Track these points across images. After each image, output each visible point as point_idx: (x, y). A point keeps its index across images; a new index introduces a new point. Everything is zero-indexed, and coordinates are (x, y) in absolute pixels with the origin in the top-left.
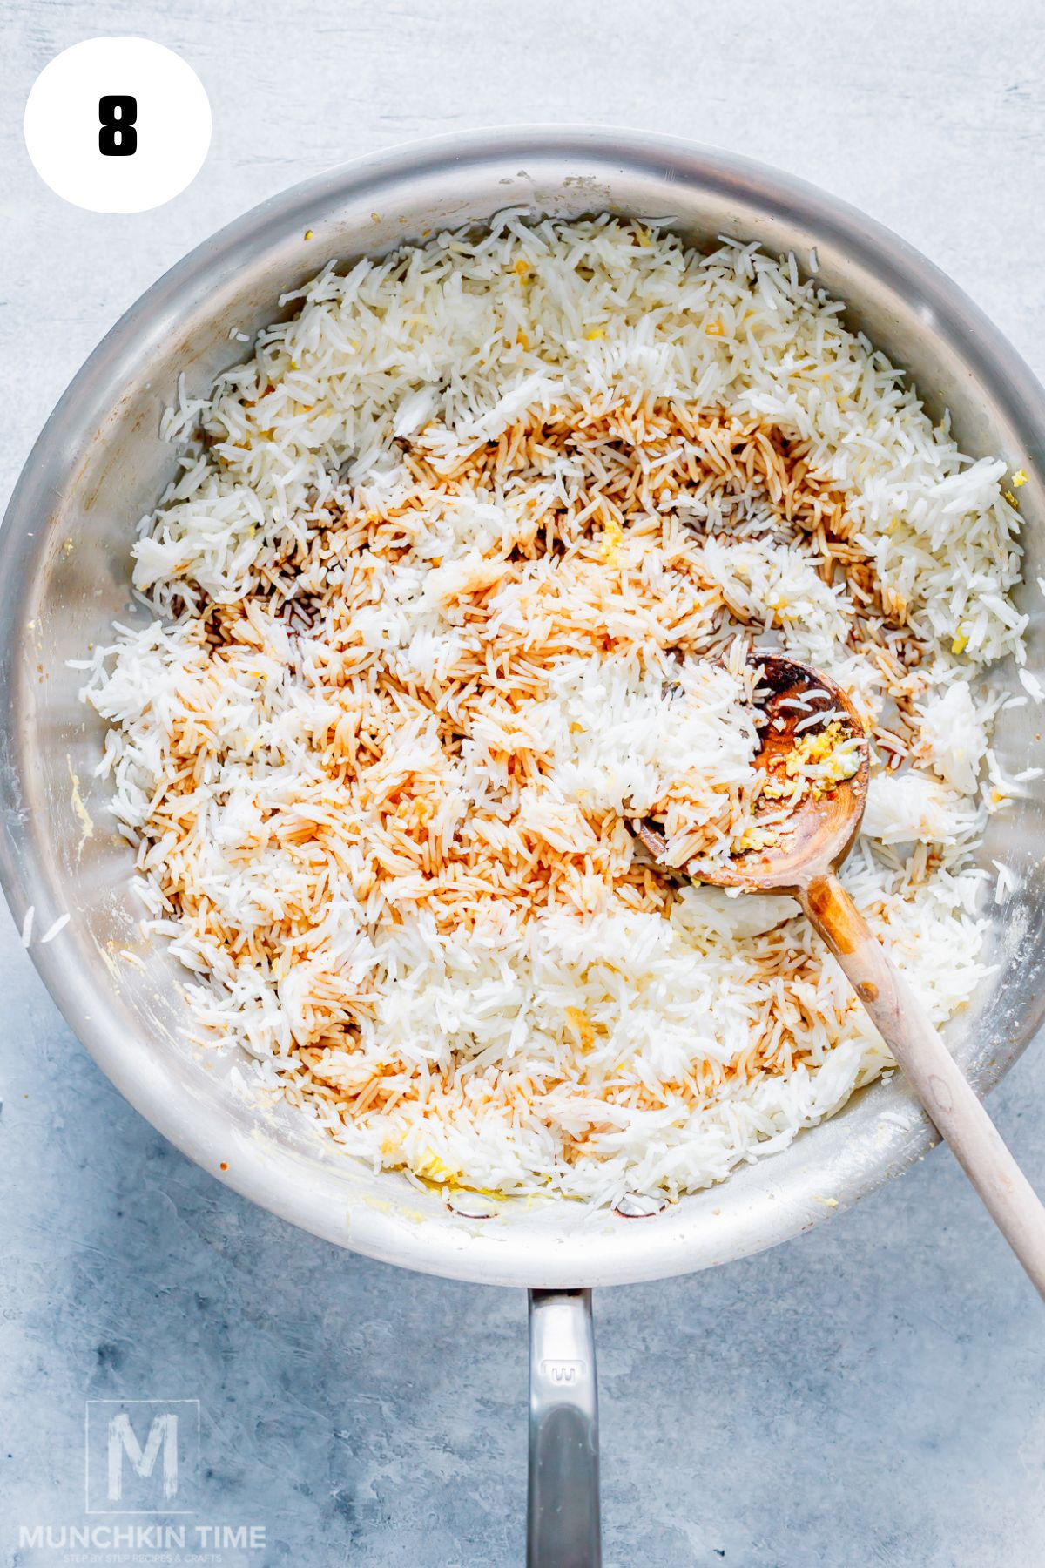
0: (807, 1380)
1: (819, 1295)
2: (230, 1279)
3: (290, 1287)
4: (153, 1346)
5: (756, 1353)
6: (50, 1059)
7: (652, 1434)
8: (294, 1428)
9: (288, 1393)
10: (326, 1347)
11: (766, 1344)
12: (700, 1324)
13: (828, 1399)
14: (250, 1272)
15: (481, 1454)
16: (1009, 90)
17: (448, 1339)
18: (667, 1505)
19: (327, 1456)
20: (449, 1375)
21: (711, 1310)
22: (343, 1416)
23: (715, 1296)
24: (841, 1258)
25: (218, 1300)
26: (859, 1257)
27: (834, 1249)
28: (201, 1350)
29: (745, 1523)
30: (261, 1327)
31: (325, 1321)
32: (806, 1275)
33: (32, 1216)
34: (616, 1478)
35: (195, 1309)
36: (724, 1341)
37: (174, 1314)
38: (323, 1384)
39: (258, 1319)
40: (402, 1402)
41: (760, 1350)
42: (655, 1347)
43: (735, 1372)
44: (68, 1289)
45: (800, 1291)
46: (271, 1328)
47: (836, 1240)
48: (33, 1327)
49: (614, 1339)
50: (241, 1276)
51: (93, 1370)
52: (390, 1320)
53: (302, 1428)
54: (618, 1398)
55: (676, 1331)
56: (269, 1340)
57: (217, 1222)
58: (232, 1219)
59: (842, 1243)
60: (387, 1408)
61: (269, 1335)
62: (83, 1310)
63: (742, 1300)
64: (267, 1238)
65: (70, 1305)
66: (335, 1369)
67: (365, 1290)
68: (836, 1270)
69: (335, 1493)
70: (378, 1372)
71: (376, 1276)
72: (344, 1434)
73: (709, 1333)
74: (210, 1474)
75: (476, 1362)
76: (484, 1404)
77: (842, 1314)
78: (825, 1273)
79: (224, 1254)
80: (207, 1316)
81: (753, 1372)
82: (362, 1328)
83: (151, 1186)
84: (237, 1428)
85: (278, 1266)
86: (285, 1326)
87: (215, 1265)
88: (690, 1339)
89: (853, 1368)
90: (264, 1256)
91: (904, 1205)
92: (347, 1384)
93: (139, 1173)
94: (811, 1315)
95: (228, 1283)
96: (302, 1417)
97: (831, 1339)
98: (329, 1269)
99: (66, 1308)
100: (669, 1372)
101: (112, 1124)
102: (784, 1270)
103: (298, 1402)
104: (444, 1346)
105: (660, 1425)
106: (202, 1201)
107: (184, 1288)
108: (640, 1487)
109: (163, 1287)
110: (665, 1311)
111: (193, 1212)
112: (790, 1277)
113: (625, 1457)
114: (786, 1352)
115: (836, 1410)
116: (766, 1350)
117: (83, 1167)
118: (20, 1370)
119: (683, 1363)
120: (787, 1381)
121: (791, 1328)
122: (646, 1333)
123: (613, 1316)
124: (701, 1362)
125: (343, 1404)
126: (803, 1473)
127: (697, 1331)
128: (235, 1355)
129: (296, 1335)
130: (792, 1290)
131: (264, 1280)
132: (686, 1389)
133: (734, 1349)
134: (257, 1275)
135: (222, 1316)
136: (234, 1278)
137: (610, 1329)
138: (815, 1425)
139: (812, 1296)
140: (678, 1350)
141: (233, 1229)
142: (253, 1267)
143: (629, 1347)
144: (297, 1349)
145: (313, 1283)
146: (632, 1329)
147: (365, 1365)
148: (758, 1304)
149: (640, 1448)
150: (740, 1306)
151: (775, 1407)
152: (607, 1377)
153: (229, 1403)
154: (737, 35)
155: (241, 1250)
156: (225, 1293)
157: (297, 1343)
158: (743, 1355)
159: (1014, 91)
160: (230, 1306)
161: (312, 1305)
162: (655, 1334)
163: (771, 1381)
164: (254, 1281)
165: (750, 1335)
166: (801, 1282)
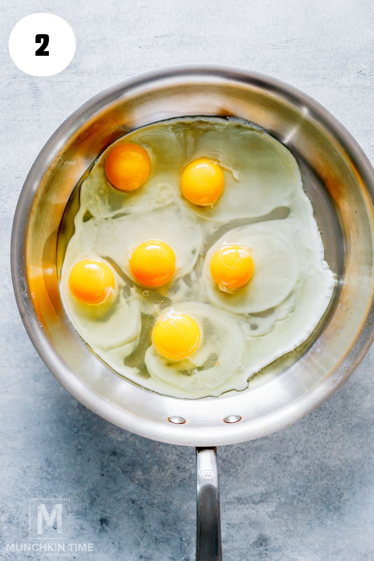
0: (334, 506)
1: (335, 478)
3: (161, 493)
4: (118, 517)
5: (316, 499)
6: (75, 427)
7: (284, 529)
8: (167, 539)
9: (164, 528)
10: (175, 511)
11: (319, 496)
12: (297, 491)
13: (341, 511)
14: (148, 490)
15: (229, 541)
16: (358, 73)
18: (292, 551)
19: (179, 547)
21: (300, 487)
22: (183, 533)
23: (301, 482)
24: (340, 465)
25: (138, 500)
26: (346, 464)
27: (338, 463)
28: (134, 518)
29: (318, 554)
30: (153, 507)
31: (174, 503)
32: (330, 472)
33: (74, 479)
34: (274, 544)
35: (131, 503)
36: (305, 496)
37: (124, 506)
38: (175, 524)
39: (152, 505)
41: (317, 498)
42: (283, 500)
43: (310, 506)
44: (88, 501)
45: (328, 477)
46: (156, 507)
47: (339, 459)
48: (78, 515)
49: (269, 499)
50: (145, 491)
51: (99, 527)
53: (170, 539)
54: (272, 518)
55: (289, 494)
56: (156, 511)
57: (135, 474)
58: (140, 473)
59: (340, 460)
61: (156, 510)
62: (94, 508)
63: (310, 482)
64: (152, 478)
65: (89, 506)
66: (179, 518)
67: (186, 491)
68: (339, 469)
69: (183, 559)
72: (184, 539)
73: (300, 494)
74: (141, 557)
75: (225, 511)
76: (228, 525)
77: (343, 483)
78: (336, 471)
79: (139, 484)
80: (135, 505)
81: (315, 505)
82: (186, 504)
83: (112, 465)
84: (148, 541)
85: (157, 487)
86: (161, 506)
87: (136, 488)
88: (294, 497)
89: (348, 500)
90: (152, 484)
91: (360, 446)
92: (183, 523)
93: (108, 461)
94: (333, 485)
95: (141, 494)
96: (169, 535)
97: (340, 492)
98: (173, 486)
99: (88, 507)
100: (288, 508)
101: (97, 446)
102: (322, 471)
103: (167, 530)
105: (287, 526)
106: (129, 468)
107: (126, 497)
108: (282, 546)
109: (119, 497)
110: (285, 488)
111: (127, 472)
112: (325, 473)
113: (276, 537)
114: (326, 498)
115: (344, 515)
116: (319, 498)
117: (89, 461)
118: (75, 529)
119: (293, 505)
120: (327, 507)
121: (327, 489)
122: (279, 496)
123: (268, 491)
124: (298, 504)
125: (183, 529)
126: (335, 537)
127: (296, 494)
128: (146, 517)
129: (165, 509)
130: (326, 477)
131: (153, 492)
132: (294, 513)
133: (309, 498)
134: (150, 490)
135: (140, 505)
136: (142, 492)
137: (267, 496)
138: (338, 520)
139: (332, 478)
140: (290, 501)
141: (141, 476)
142: (148, 488)
143: (274, 501)
144: (166, 513)
145: (169, 491)
146: (275, 495)
147: (189, 516)
148: (315, 483)
149: (281, 534)
150: (309, 484)
151: (324, 516)
152: (268, 512)
153: (145, 533)
154: (266, 63)
155: (144, 483)
156: (140, 497)
157: (165, 511)
158: (312, 500)
159: (360, 73)
160: (142, 501)
161: (169, 498)
162: (282, 496)
163: (322, 507)
164: (149, 492)
165: (313, 493)
166: (328, 474)
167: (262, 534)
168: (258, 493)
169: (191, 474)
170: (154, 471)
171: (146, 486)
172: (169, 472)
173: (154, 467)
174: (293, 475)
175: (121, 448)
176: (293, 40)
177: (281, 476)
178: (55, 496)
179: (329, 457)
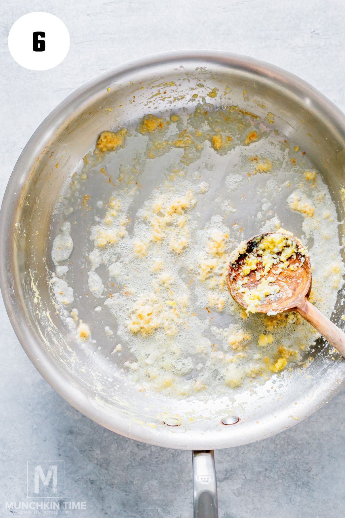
0: (302, 481)
1: (302, 452)
2: (100, 473)
3: (121, 472)
5: (283, 474)
6: (29, 405)
7: (251, 507)
9: (125, 509)
10: (136, 491)
11: (286, 471)
12: (263, 467)
13: (310, 487)
14: (107, 469)
16: (312, 33)
17: (177, 483)
20: (179, 496)
21: (266, 462)
22: (145, 514)
23: (267, 457)
24: (308, 438)
25: (97, 481)
26: (314, 437)
27: (305, 436)
28: (93, 498)
30: (113, 488)
31: (134, 483)
32: (297, 445)
35: (90, 484)
36: (272, 472)
37: (83, 487)
38: (137, 504)
39: (112, 485)
40: (165, 507)
42: (249, 477)
43: (277, 482)
45: (295, 451)
46: (116, 487)
49: (234, 476)
50: (104, 471)
52: (157, 479)
54: (238, 496)
55: (255, 470)
56: (116, 491)
57: (93, 454)
58: (98, 452)
59: (308, 433)
60: (159, 510)
63: (276, 457)
64: (111, 457)
66: (140, 499)
67: (147, 470)
68: (307, 442)
70: (155, 498)
71: (150, 465)
73: (266, 470)
75: (188, 490)
77: (311, 457)
78: (303, 444)
79: (97, 464)
80: (94, 486)
81: (283, 481)
82: (147, 483)
83: (69, 444)
85: (116, 466)
86: (121, 486)
87: (95, 468)
88: (260, 473)
89: (317, 475)
90: (111, 463)
91: (327, 417)
92: (145, 503)
93: (64, 440)
94: (300, 459)
95: (100, 474)
97: (308, 466)
98: (134, 464)
100: (254, 485)
101: (53, 425)
103: (129, 511)
104: (176, 486)
105: (254, 503)
106: (87, 447)
107: (85, 477)
109: (78, 478)
110: (250, 464)
111: (85, 451)
112: (292, 447)
114: (293, 473)
115: (313, 490)
116: (286, 473)
117: (45, 440)
119: (259, 481)
120: (295, 483)
121: (294, 464)
122: (245, 473)
123: (232, 468)
124: (265, 480)
125: (144, 510)
126: (304, 513)
127: (262, 470)
128: (105, 498)
129: (125, 489)
130: (293, 451)
131: (112, 471)
132: (261, 490)
133: (275, 474)
134: (109, 470)
135: (99, 485)
136: (101, 472)
137: (232, 473)
138: (307, 496)
139: (299, 452)
140: (256, 477)
141: (99, 455)
142: (108, 467)
143: (239, 478)
144: (126, 493)
145: (129, 470)
146: (240, 472)
147: (150, 496)
148: (282, 458)
149: (248, 512)
150: (275, 459)
151: (292, 492)
152: (233, 489)
153: (106, 515)
154: (217, 26)
155: (103, 462)
156: (99, 477)
157: (126, 491)
158: (279, 476)
159: (314, 33)
160: (101, 482)
161: (129, 478)
162: (248, 472)
163: (290, 483)
164: (108, 472)
165: (280, 469)
166: (295, 448)
167: (228, 513)
168: (223, 470)
169: (151, 451)
170: (113, 450)
171: (105, 465)
172: (128, 450)
173: (113, 445)
174: (259, 450)
175: (78, 426)
176: (243, 1)
177: (246, 451)
178: (11, 478)
179: (296, 430)
